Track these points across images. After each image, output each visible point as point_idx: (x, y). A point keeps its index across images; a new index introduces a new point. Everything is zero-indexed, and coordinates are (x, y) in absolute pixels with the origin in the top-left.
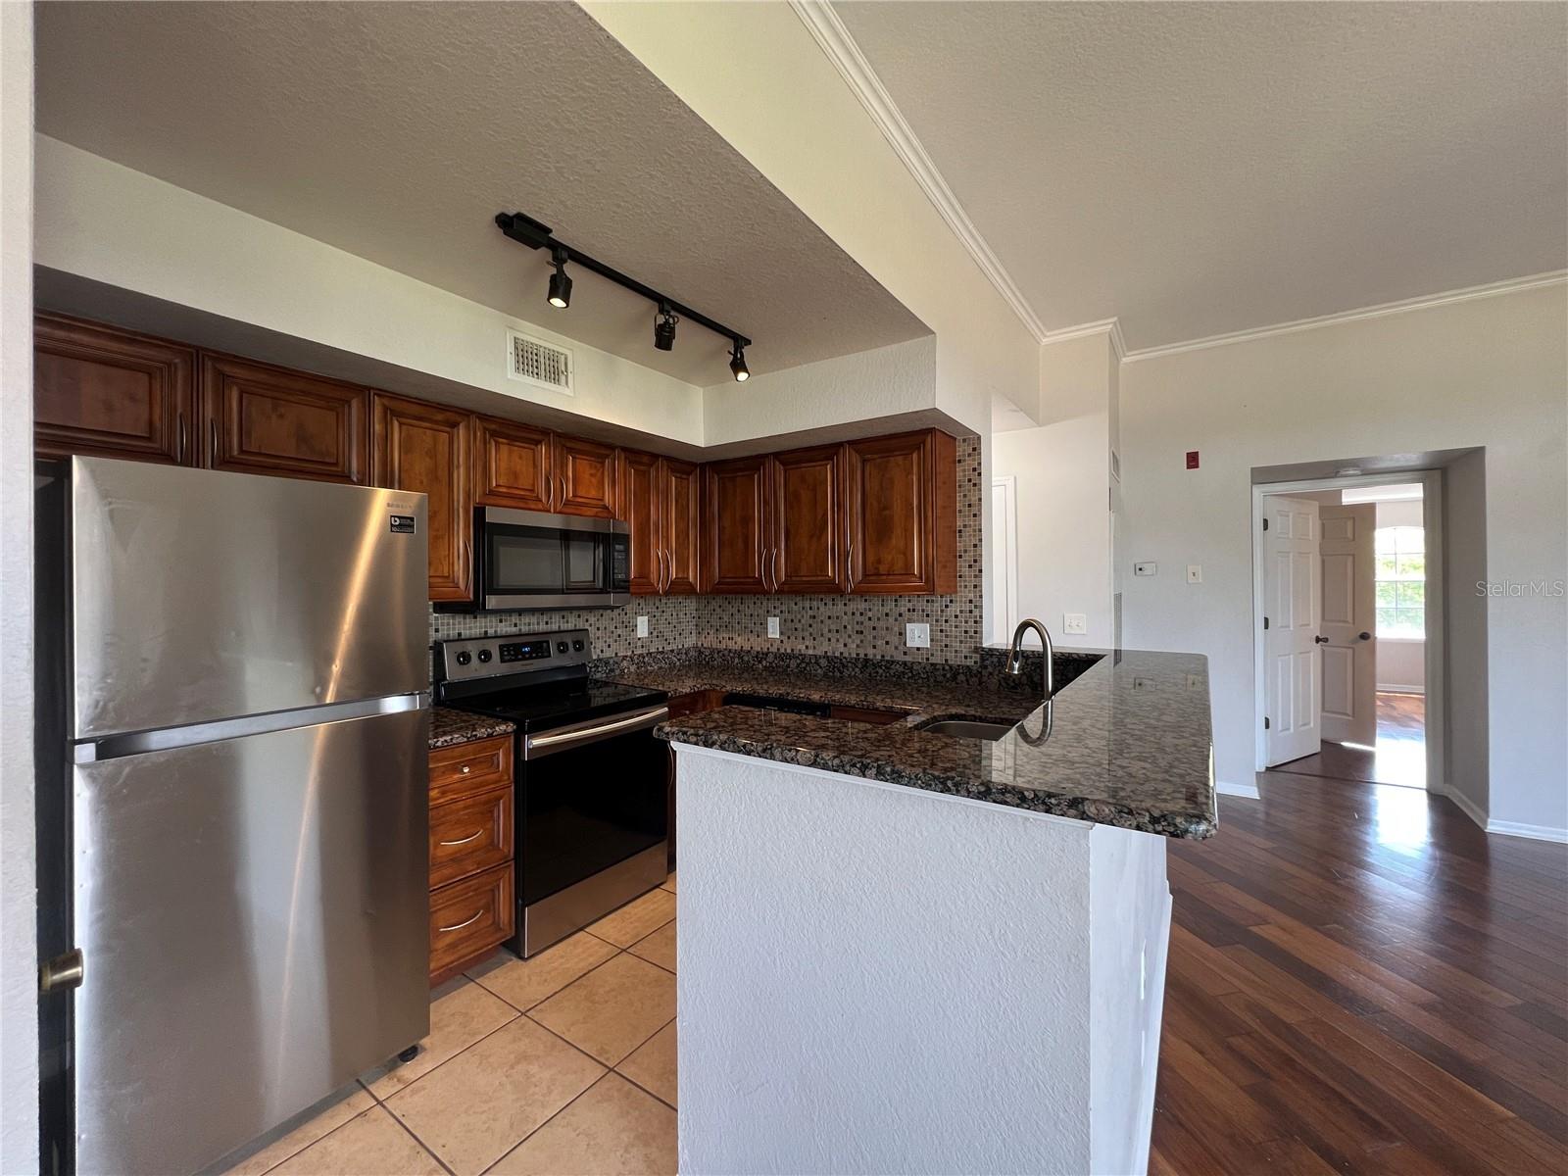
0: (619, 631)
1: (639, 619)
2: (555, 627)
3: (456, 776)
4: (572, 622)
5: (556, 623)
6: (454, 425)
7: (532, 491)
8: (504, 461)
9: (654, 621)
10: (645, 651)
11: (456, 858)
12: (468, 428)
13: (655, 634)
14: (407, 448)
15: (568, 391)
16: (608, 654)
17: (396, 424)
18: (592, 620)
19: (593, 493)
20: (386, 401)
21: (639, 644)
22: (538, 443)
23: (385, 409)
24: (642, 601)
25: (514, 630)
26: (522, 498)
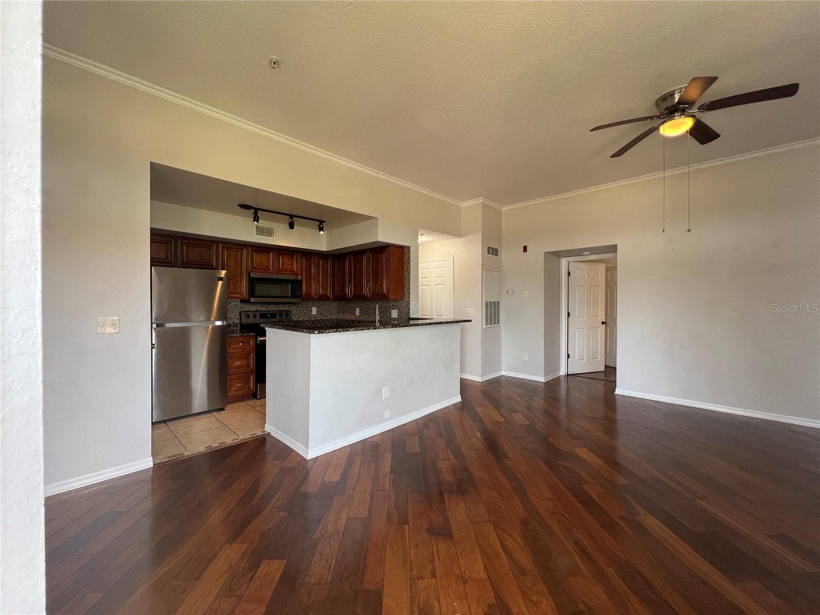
0: (305, 312)
1: (313, 308)
2: (281, 309)
3: (238, 346)
4: (286, 308)
5: (281, 308)
6: (243, 249)
7: (267, 267)
8: (258, 258)
9: (319, 309)
10: (315, 319)
11: (238, 367)
12: (247, 251)
13: (319, 313)
14: (228, 257)
15: (274, 238)
16: (301, 319)
17: (226, 251)
18: (294, 307)
19: (289, 267)
20: (223, 245)
21: (313, 316)
22: (270, 252)
23: (223, 247)
24: (314, 302)
25: (266, 309)
26: (264, 269)
